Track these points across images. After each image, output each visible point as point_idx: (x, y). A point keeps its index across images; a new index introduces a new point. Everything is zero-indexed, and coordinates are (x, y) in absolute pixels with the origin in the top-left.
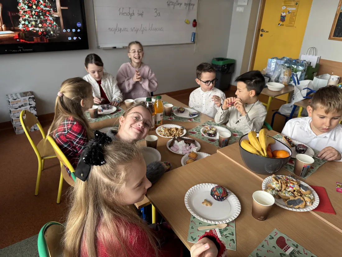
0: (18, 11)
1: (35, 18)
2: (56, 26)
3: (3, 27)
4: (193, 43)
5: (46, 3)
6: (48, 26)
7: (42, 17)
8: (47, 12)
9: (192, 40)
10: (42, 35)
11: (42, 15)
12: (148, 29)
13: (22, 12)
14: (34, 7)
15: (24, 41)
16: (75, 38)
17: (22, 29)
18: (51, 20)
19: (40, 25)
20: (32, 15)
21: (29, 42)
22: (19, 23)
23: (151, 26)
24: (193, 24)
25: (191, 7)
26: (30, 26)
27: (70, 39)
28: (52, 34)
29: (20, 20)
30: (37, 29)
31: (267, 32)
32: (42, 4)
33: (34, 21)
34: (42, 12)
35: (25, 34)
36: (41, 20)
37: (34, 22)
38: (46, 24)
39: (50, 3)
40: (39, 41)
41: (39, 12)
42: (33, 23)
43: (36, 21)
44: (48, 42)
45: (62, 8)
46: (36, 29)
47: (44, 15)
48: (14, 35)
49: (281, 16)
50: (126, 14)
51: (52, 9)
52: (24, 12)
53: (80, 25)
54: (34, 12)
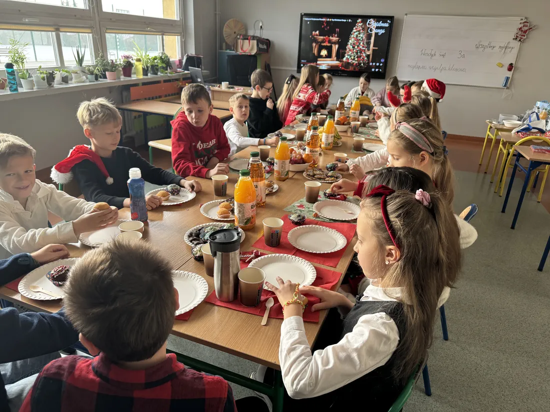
0: (346, 49)
1: (355, 54)
2: (366, 60)
3: (335, 59)
5: (364, 45)
6: (361, 60)
7: (359, 54)
8: (363, 51)
10: (356, 65)
13: (348, 50)
14: (356, 47)
15: (344, 68)
16: (377, 70)
17: (345, 61)
18: (364, 56)
19: (356, 59)
20: (353, 52)
21: (346, 70)
22: (344, 57)
23: (451, 66)
24: (508, 67)
25: (509, 50)
26: (350, 59)
27: (373, 70)
28: (362, 66)
29: (345, 55)
30: (354, 61)
32: (361, 45)
34: (360, 50)
35: (346, 64)
36: (357, 56)
38: (360, 58)
39: (367, 45)
40: (353, 70)
41: (358, 51)
42: (353, 57)
44: (358, 70)
45: (374, 48)
47: (361, 53)
48: (340, 64)
50: (427, 55)
51: (366, 49)
53: (384, 60)
54: (355, 51)
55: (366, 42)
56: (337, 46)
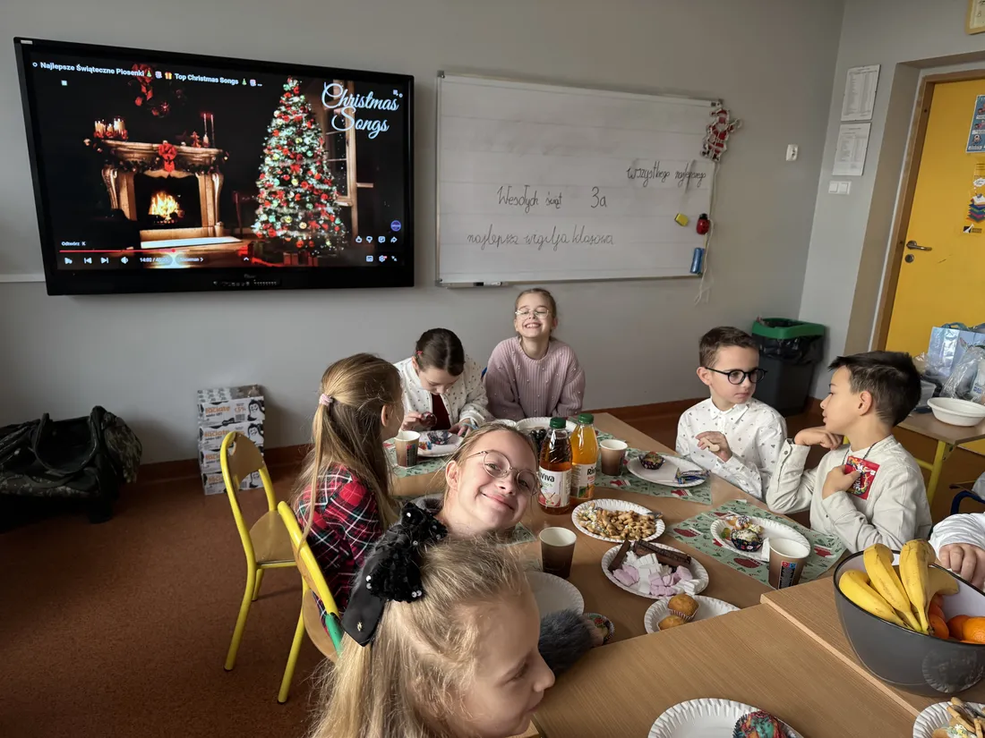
0: (257, 191)
1: (294, 208)
2: (340, 227)
3: (218, 228)
4: (696, 275)
5: (323, 173)
6: (322, 228)
7: (310, 206)
8: (324, 195)
9: (694, 270)
10: (303, 247)
11: (310, 202)
12: (570, 238)
13: (264, 193)
14: (295, 182)
15: (259, 261)
16: (382, 259)
17: (260, 233)
18: (330, 214)
19: (303, 225)
20: (287, 202)
21: (270, 265)
22: (254, 218)
23: (578, 232)
24: (698, 225)
25: (696, 181)
26: (278, 226)
27: (370, 259)
28: (328, 247)
29: (257, 212)
30: (295, 234)
31: (926, 249)
32: (313, 176)
33: (290, 215)
34: (311, 194)
35: (265, 245)
36: (305, 214)
37: (289, 217)
38: (318, 223)
39: (332, 174)
40: (296, 263)
41: (304, 195)
42: (288, 220)
43: (294, 216)
44: (316, 265)
45: (359, 185)
46: (291, 233)
47: (316, 202)
48: (238, 248)
49: (972, 205)
50: (515, 202)
51: (334, 188)
52: (270, 194)
53: (400, 226)
54: (292, 194)
55: (330, 166)
56: (217, 180)
